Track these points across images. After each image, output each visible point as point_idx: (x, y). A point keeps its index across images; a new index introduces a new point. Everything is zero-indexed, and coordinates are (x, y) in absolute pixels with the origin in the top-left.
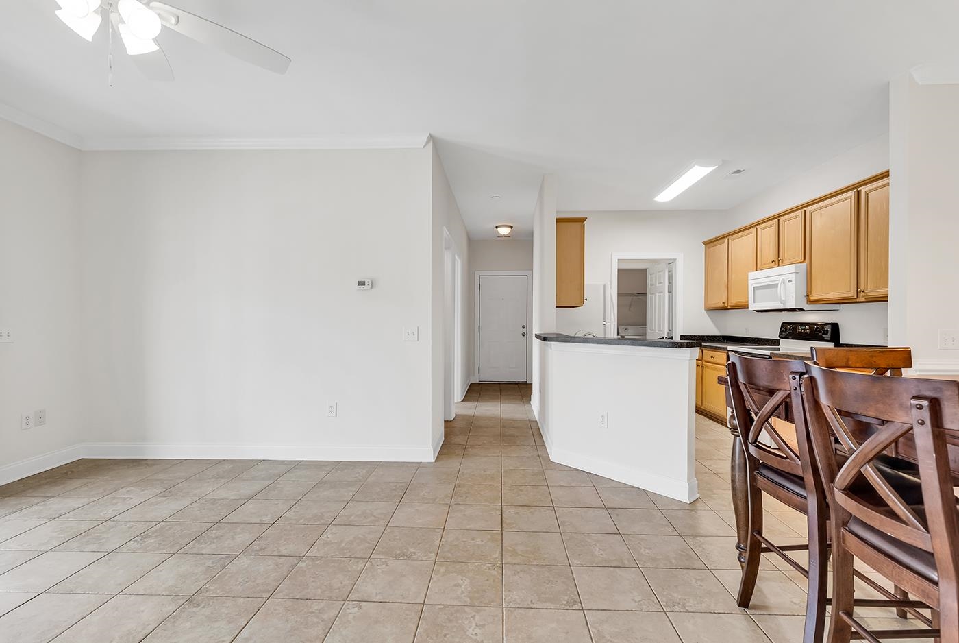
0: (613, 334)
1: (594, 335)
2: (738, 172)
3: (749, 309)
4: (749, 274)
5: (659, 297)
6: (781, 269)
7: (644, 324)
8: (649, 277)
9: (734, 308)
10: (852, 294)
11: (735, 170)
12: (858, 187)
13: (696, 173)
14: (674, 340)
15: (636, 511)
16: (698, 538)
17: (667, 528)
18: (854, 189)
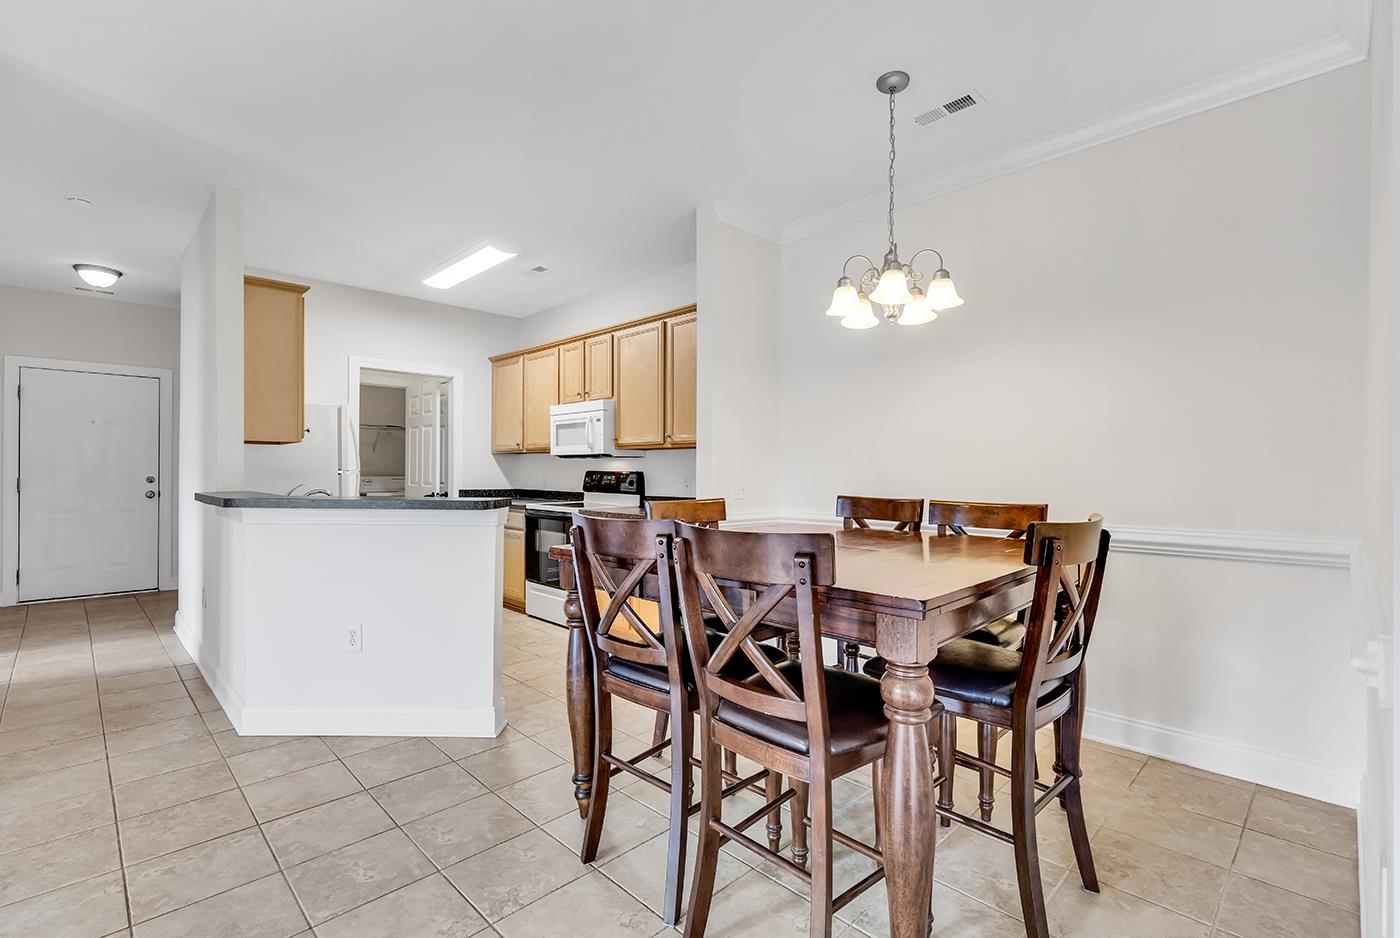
0: (352, 491)
1: (329, 492)
2: (540, 269)
3: (551, 454)
4: (552, 407)
5: (427, 432)
6: (587, 405)
7: (401, 474)
8: (409, 401)
9: (531, 452)
10: (659, 440)
11: (537, 266)
12: (665, 318)
13: (487, 258)
14: (449, 498)
15: (420, 778)
16: (517, 786)
17: (472, 788)
18: (660, 319)
